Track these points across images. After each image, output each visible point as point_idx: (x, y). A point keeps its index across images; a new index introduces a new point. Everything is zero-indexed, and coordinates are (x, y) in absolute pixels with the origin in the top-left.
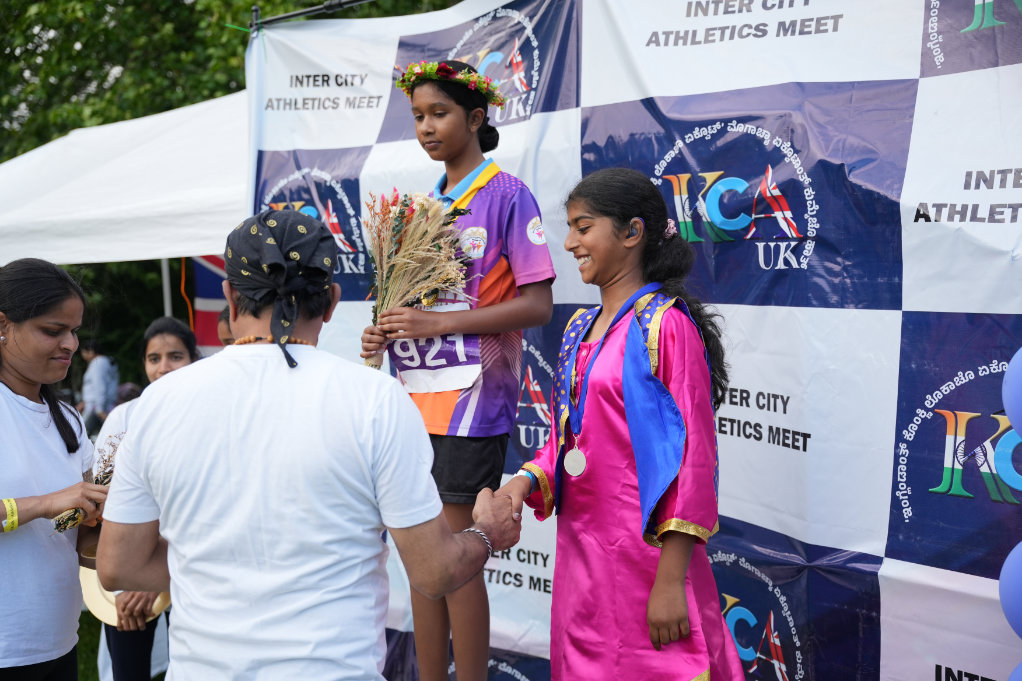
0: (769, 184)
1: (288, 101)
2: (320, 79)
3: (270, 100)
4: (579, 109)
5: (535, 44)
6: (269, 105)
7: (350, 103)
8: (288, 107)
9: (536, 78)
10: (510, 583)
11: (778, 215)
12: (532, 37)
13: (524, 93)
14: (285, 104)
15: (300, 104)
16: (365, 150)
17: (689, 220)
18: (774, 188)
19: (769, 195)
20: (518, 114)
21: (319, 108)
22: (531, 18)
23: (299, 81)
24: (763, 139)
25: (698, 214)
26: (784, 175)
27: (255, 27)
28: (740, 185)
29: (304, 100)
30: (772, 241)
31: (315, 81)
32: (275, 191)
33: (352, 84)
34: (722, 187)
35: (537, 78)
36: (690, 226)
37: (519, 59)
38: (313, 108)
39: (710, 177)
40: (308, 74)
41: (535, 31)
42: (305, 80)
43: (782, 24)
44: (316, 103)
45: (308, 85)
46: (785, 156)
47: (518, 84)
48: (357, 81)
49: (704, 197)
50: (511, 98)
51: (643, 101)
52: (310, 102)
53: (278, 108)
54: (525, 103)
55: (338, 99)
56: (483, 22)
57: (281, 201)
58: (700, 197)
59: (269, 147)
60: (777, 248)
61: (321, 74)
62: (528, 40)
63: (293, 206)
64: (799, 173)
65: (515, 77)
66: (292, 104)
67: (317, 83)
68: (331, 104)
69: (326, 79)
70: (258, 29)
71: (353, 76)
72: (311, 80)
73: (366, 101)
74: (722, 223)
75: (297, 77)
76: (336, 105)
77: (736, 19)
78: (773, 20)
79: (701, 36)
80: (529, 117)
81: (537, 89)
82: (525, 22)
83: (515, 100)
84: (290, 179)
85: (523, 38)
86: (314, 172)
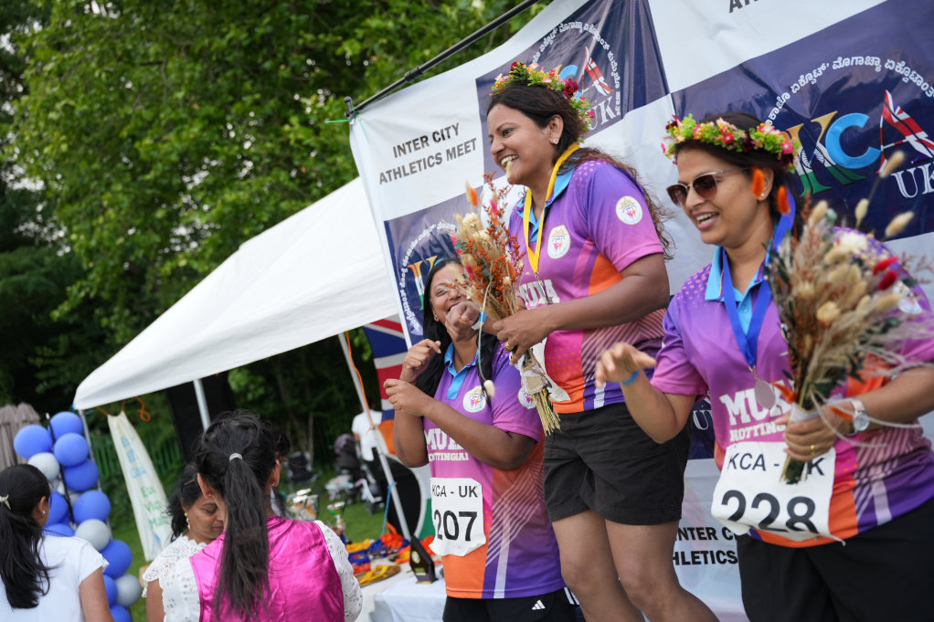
0: (893, 109)
1: (397, 170)
2: (419, 141)
3: (382, 174)
4: (669, 95)
5: (607, 47)
6: (382, 179)
7: (450, 154)
8: (398, 176)
9: (617, 79)
10: (725, 561)
11: (910, 139)
12: (602, 42)
13: (609, 96)
14: (395, 174)
15: (408, 170)
16: (478, 192)
17: (809, 171)
18: (900, 113)
19: (895, 120)
20: (608, 117)
21: (425, 168)
22: (595, 24)
23: (400, 150)
24: (874, 67)
25: (819, 162)
26: (906, 96)
27: (351, 115)
28: (860, 120)
29: (410, 164)
30: (911, 167)
31: (415, 145)
32: (409, 253)
33: (449, 137)
34: (839, 127)
35: (619, 78)
36: (812, 177)
37: (594, 65)
38: (420, 169)
39: (823, 120)
40: (407, 141)
41: (603, 35)
42: (407, 147)
44: (422, 164)
45: (410, 151)
46: (903, 76)
47: (600, 89)
48: (452, 131)
49: (823, 142)
50: (596, 104)
51: (736, 68)
52: (417, 165)
53: (390, 179)
54: (613, 107)
55: (439, 154)
56: (550, 39)
57: (417, 261)
58: (819, 144)
59: (389, 218)
60: (919, 174)
61: (419, 137)
62: (598, 46)
63: (428, 262)
64: (924, 89)
65: (596, 83)
66: (399, 173)
67: (417, 146)
68: (435, 161)
69: (424, 140)
70: (354, 117)
71: (447, 129)
72: (412, 145)
73: (463, 147)
74: (850, 163)
75: (399, 147)
76: (439, 160)
80: (622, 117)
81: (621, 89)
82: (589, 27)
83: (602, 105)
84: (420, 239)
85: (592, 45)
86: (440, 226)
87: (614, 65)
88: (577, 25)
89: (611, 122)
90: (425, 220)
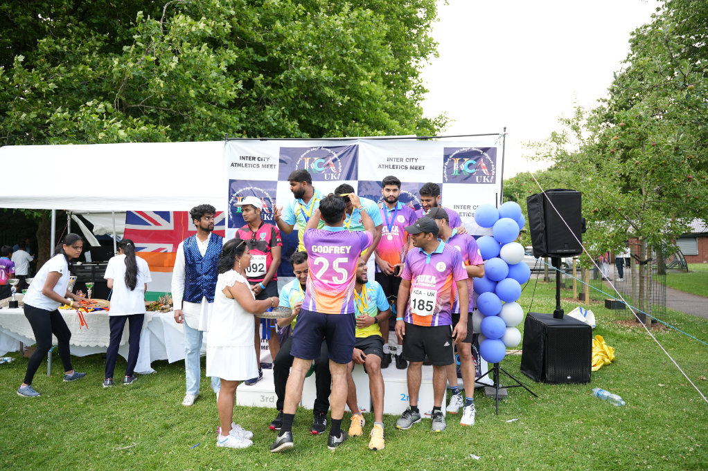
2: (252, 158)
4: (357, 181)
6: (232, 165)
7: (264, 166)
9: (340, 170)
13: (336, 173)
16: (276, 182)
20: (334, 178)
21: (252, 167)
23: (243, 158)
24: (410, 195)
27: (226, 140)
29: (245, 164)
31: (250, 158)
32: (238, 193)
33: (264, 160)
37: (332, 163)
38: (249, 167)
40: (247, 156)
42: (246, 158)
43: (411, 166)
44: (251, 165)
45: (247, 160)
47: (333, 170)
48: (266, 159)
51: (377, 182)
52: (248, 165)
53: (236, 166)
54: (337, 176)
56: (316, 149)
59: (232, 178)
61: (252, 156)
66: (239, 165)
69: (254, 158)
70: (229, 141)
71: (264, 158)
72: (248, 158)
73: (270, 166)
76: (258, 166)
77: (400, 164)
78: (409, 164)
79: (391, 167)
80: (339, 180)
81: (341, 173)
82: (334, 154)
83: (332, 174)
84: (244, 189)
85: (333, 158)
86: (256, 188)
87: (340, 166)
88: (329, 150)
89: (334, 180)
90: (249, 184)
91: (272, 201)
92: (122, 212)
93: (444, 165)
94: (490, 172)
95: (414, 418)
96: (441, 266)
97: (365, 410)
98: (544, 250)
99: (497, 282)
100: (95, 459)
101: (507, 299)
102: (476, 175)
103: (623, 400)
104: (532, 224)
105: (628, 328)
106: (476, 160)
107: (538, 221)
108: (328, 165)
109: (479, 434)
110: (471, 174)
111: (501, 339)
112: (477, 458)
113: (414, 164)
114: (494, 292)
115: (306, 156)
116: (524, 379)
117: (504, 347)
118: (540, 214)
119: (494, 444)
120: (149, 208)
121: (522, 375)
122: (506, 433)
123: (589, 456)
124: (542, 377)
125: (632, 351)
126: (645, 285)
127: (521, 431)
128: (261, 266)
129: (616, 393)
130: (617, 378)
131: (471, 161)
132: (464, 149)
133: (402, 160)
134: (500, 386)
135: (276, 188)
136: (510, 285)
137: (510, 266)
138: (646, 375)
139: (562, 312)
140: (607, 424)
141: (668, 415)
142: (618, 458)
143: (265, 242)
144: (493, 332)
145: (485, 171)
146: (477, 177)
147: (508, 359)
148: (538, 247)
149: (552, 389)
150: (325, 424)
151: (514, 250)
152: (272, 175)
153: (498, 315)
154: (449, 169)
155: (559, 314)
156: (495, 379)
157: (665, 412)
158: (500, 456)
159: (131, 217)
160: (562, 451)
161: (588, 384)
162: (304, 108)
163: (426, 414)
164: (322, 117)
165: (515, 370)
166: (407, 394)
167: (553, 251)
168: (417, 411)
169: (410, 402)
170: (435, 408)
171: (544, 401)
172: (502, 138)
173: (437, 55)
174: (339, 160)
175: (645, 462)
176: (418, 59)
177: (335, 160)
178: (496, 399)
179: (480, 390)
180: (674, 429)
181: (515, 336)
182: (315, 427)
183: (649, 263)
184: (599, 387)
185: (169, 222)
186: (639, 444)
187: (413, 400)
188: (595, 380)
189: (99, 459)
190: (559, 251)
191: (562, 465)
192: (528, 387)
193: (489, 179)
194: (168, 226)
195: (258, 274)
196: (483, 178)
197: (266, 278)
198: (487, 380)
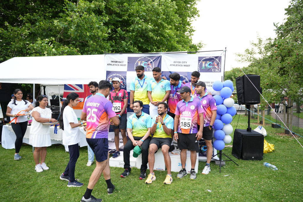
6: (108, 65)
16: (126, 72)
24: (184, 77)
32: (110, 76)
37: (150, 64)
38: (115, 65)
40: (114, 61)
41: (153, 61)
43: (184, 65)
48: (122, 62)
51: (169, 71)
56: (143, 58)
59: (107, 70)
66: (111, 65)
69: (117, 62)
70: (106, 54)
73: (123, 65)
76: (119, 65)
77: (179, 64)
78: (183, 64)
79: (176, 65)
82: (151, 59)
83: (150, 69)
84: (113, 75)
85: (151, 61)
86: (117, 74)
88: (149, 58)
90: (115, 73)
91: (124, 80)
92: (63, 85)
93: (198, 64)
94: (218, 67)
95: (184, 173)
96: (193, 107)
97: (163, 169)
98: (243, 101)
99: (221, 115)
100: (49, 187)
101: (226, 123)
102: (212, 69)
103: (277, 168)
104: (238, 90)
105: (282, 136)
106: (212, 62)
107: (241, 88)
108: (148, 64)
109: (212, 181)
110: (210, 68)
111: (223, 140)
112: (210, 191)
113: (185, 64)
114: (220, 119)
115: (139, 61)
116: (233, 158)
117: (224, 144)
118: (241, 86)
119: (218, 185)
120: (73, 83)
121: (232, 156)
122: (224, 181)
123: (260, 192)
124: (241, 157)
125: (282, 147)
126: (290, 118)
127: (231, 180)
128: (119, 107)
129: (274, 164)
130: (275, 158)
131: (210, 63)
132: (207, 57)
133: (180, 62)
134: (222, 160)
135: (126, 74)
136: (228, 116)
137: (227, 108)
138: (288, 157)
139: (251, 129)
140: (269, 178)
141: (297, 175)
142: (273, 193)
143: (121, 97)
144: (219, 137)
145: (216, 67)
146: (213, 69)
147: (226, 149)
148: (240, 100)
149: (245, 162)
150: (145, 175)
151: (230, 101)
152: (125, 69)
153: (222, 129)
154: (201, 66)
155: (249, 129)
156: (220, 157)
157: (296, 173)
158: (220, 191)
159: (66, 87)
160: (248, 189)
161: (262, 161)
162: (140, 41)
163: (189, 172)
164: (148, 44)
165: (229, 154)
166: (181, 163)
167: (247, 102)
168: (185, 171)
169: (182, 167)
170: (192, 169)
171: (241, 167)
172: (225, 52)
173: (199, 16)
174: (153, 62)
175: (285, 195)
176: (190, 18)
177: (151, 62)
178: (220, 166)
179: (213, 162)
180: (300, 181)
181: (229, 139)
182: (141, 176)
183: (291, 108)
184: (267, 162)
185: (82, 89)
186: (283, 187)
187: (184, 166)
188: (265, 159)
189: (51, 187)
190: (249, 102)
191: (247, 195)
192: (234, 161)
193: (218, 70)
194: (82, 91)
195: (118, 111)
196: (215, 70)
197: (121, 112)
198: (217, 158)
